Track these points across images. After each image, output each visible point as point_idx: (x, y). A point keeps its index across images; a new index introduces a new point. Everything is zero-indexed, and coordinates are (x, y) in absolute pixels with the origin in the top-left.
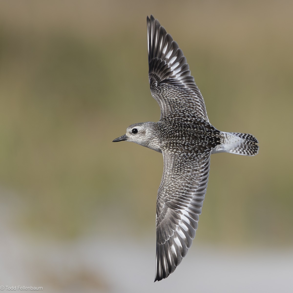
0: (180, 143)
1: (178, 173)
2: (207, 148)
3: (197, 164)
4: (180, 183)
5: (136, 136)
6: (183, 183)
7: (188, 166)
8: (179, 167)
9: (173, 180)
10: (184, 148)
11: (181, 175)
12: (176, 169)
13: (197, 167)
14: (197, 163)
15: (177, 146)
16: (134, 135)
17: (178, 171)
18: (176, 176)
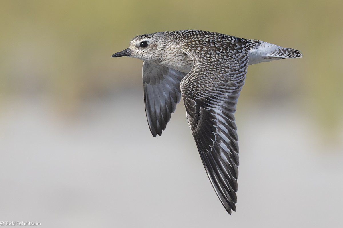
0: (203, 41)
1: (212, 72)
2: (238, 45)
3: (236, 64)
4: (212, 84)
5: (145, 51)
6: (216, 84)
7: (226, 66)
8: (215, 65)
9: (204, 77)
10: (210, 45)
11: (216, 75)
12: (211, 67)
13: (236, 66)
14: (236, 62)
15: (200, 44)
16: (142, 50)
17: (213, 70)
18: (209, 74)
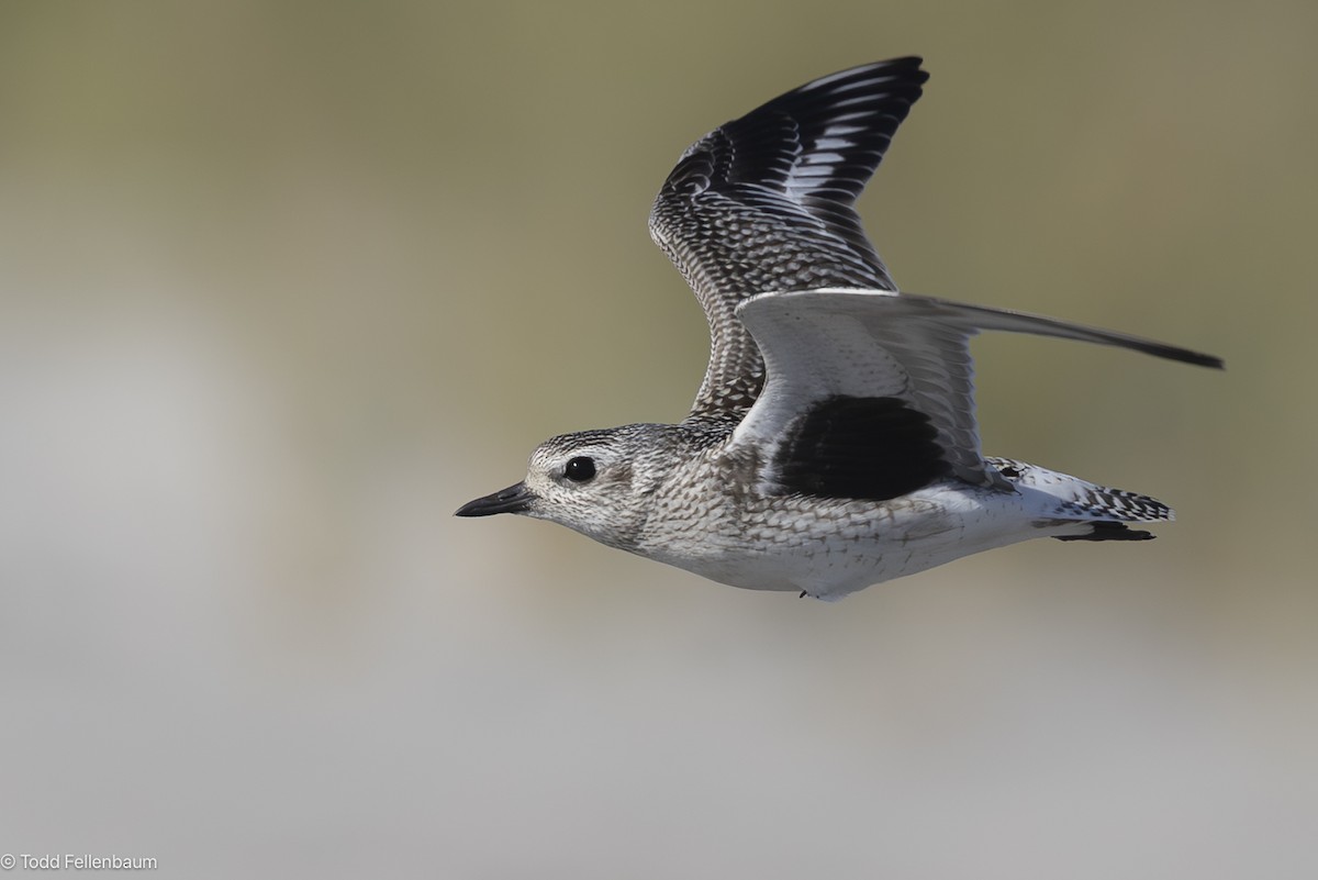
5: (584, 495)
16: (574, 489)
